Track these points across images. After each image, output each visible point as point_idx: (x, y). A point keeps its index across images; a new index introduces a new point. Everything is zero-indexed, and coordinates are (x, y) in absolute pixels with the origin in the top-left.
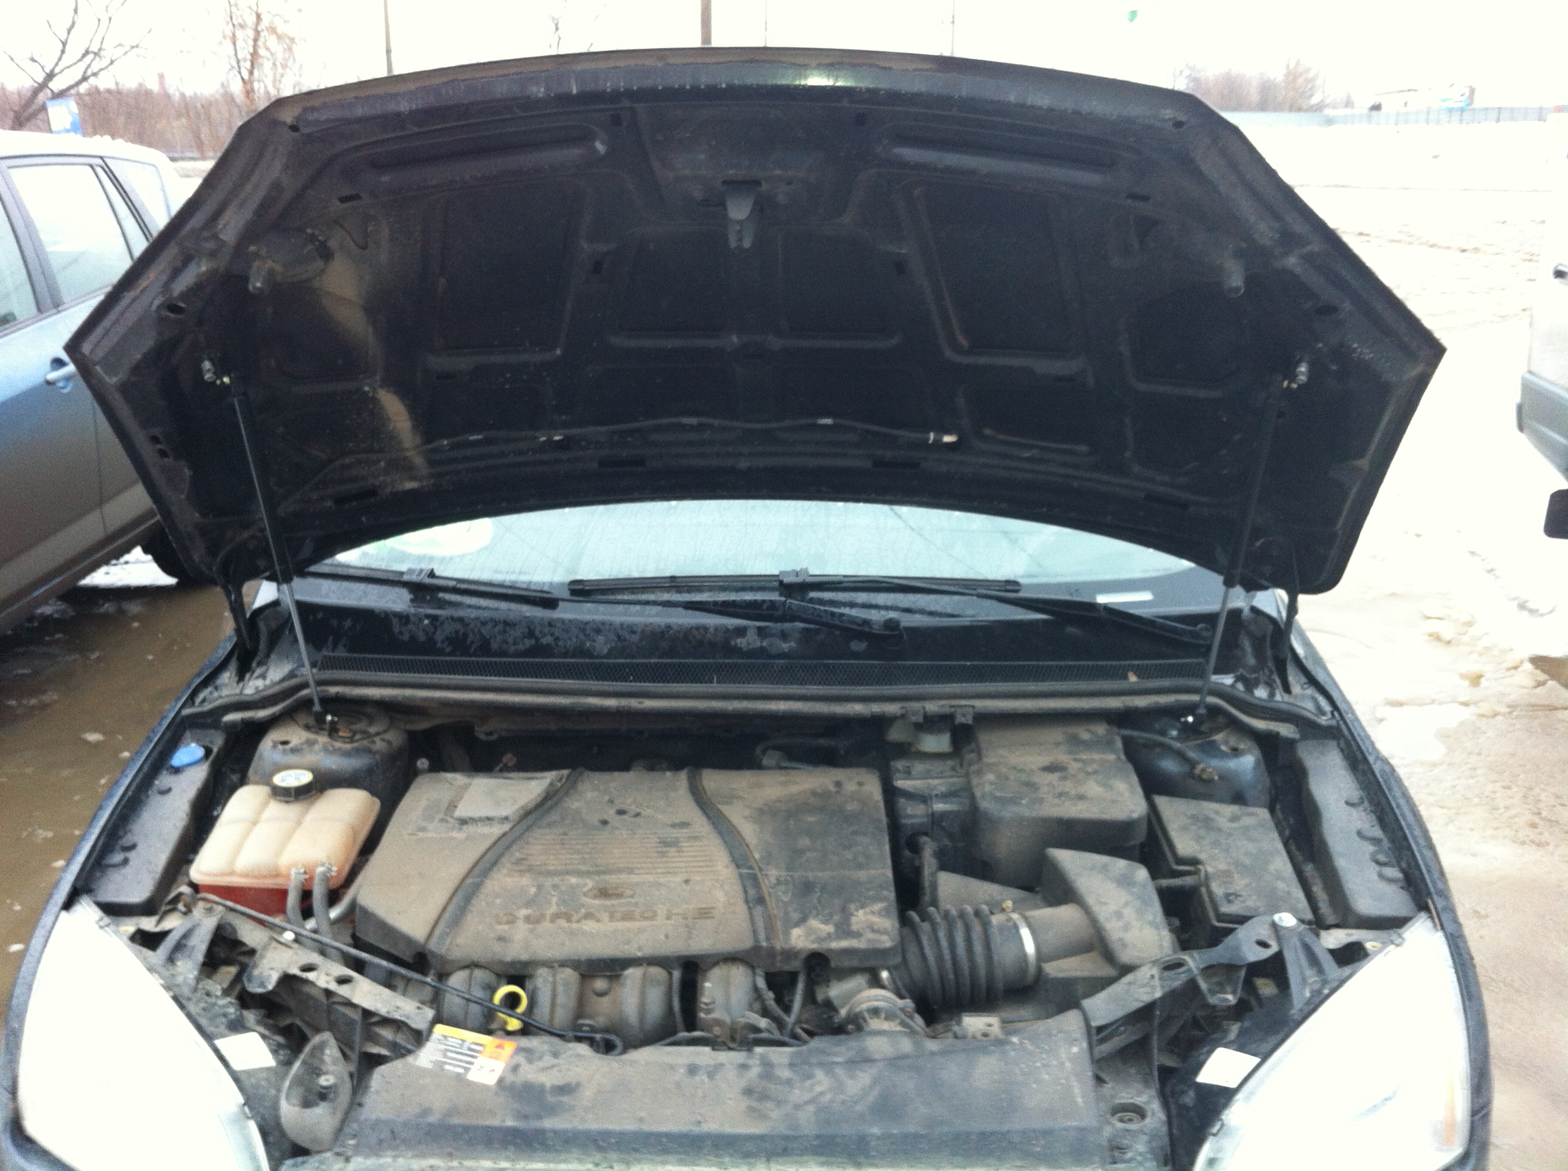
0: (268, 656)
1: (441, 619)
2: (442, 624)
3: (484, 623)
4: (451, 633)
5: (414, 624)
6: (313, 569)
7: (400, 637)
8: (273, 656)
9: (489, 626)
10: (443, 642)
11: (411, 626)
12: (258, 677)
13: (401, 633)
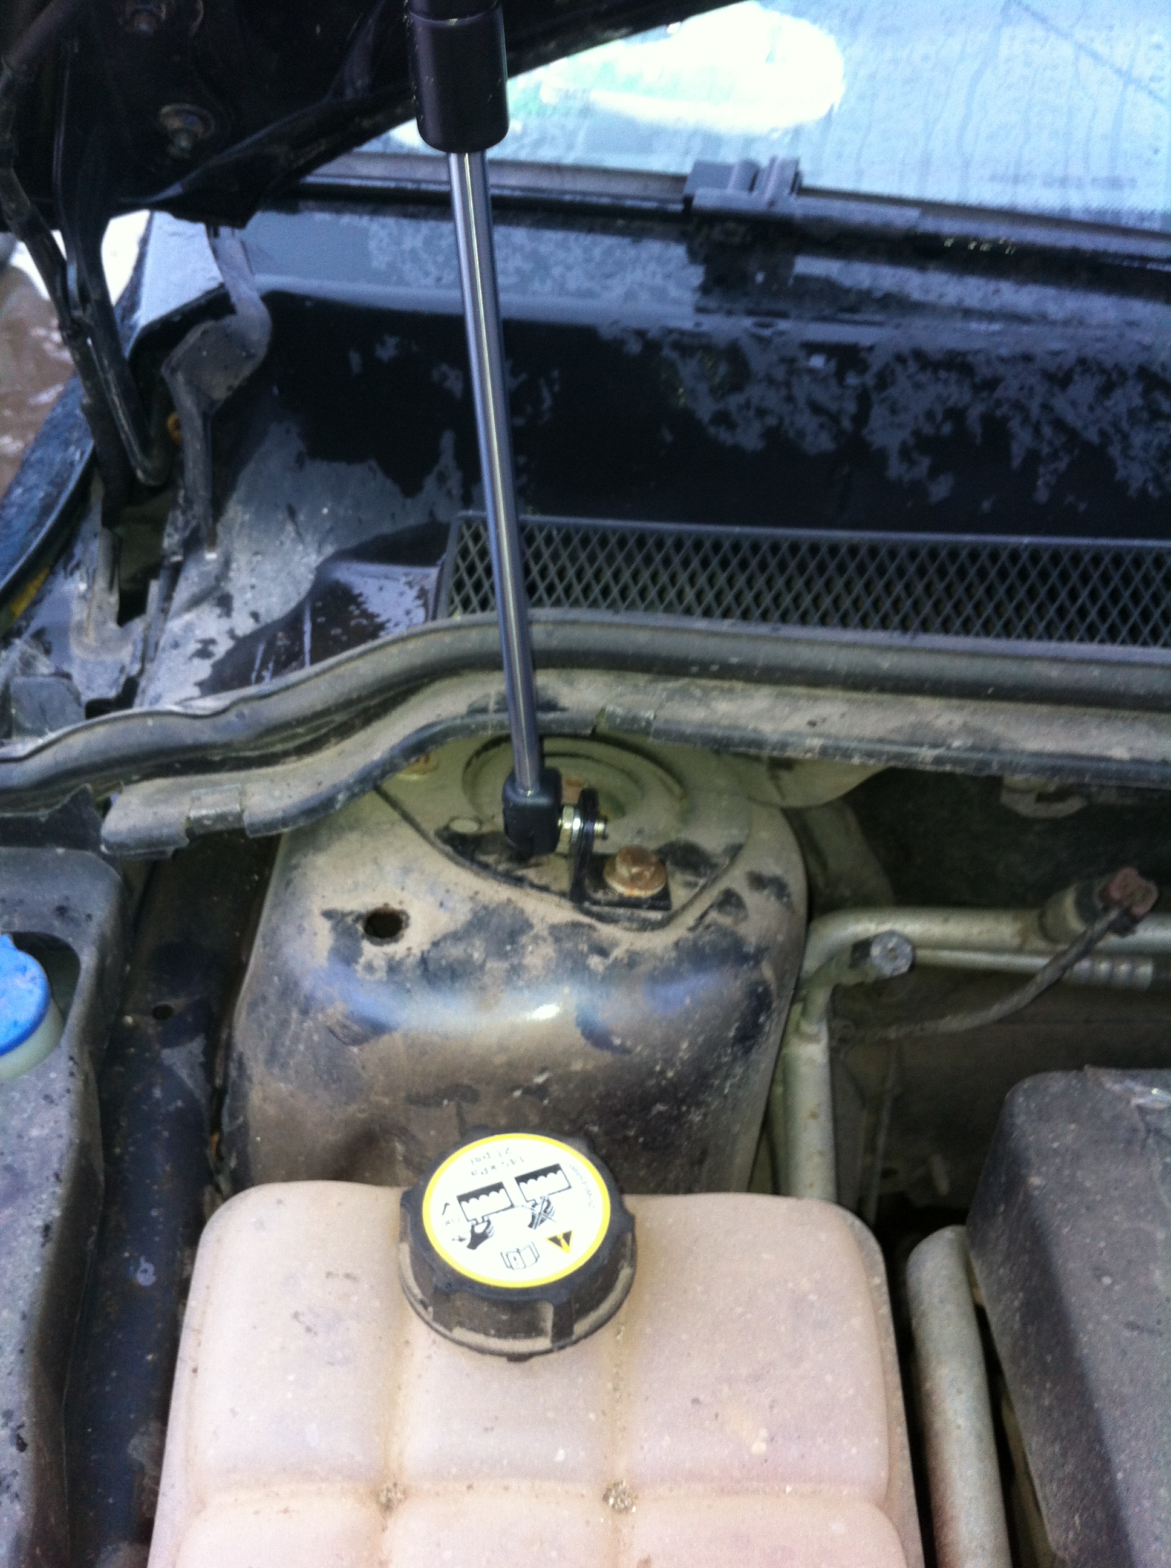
0: (217, 507)
1: (876, 363)
2: (884, 380)
3: (1061, 380)
4: (930, 415)
5: (771, 381)
6: (329, 173)
7: (724, 436)
8: (236, 512)
9: (1084, 389)
10: (905, 453)
11: (755, 392)
12: (195, 602)
13: (723, 418)
